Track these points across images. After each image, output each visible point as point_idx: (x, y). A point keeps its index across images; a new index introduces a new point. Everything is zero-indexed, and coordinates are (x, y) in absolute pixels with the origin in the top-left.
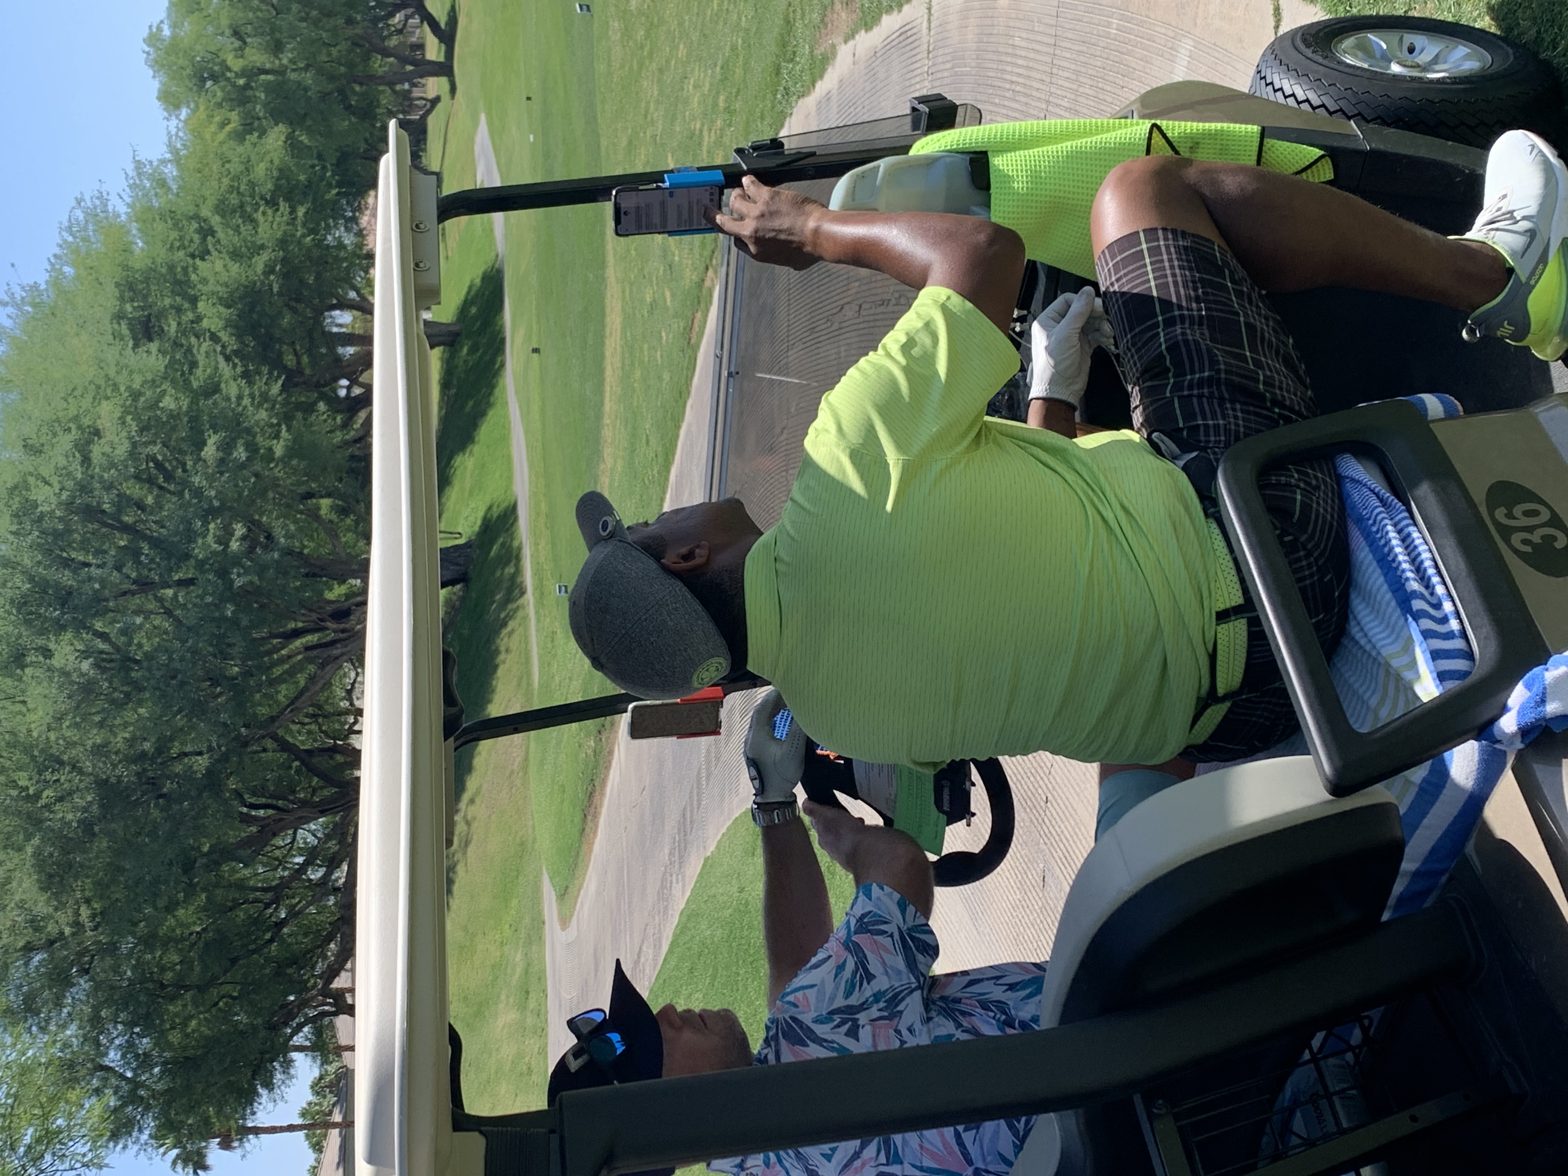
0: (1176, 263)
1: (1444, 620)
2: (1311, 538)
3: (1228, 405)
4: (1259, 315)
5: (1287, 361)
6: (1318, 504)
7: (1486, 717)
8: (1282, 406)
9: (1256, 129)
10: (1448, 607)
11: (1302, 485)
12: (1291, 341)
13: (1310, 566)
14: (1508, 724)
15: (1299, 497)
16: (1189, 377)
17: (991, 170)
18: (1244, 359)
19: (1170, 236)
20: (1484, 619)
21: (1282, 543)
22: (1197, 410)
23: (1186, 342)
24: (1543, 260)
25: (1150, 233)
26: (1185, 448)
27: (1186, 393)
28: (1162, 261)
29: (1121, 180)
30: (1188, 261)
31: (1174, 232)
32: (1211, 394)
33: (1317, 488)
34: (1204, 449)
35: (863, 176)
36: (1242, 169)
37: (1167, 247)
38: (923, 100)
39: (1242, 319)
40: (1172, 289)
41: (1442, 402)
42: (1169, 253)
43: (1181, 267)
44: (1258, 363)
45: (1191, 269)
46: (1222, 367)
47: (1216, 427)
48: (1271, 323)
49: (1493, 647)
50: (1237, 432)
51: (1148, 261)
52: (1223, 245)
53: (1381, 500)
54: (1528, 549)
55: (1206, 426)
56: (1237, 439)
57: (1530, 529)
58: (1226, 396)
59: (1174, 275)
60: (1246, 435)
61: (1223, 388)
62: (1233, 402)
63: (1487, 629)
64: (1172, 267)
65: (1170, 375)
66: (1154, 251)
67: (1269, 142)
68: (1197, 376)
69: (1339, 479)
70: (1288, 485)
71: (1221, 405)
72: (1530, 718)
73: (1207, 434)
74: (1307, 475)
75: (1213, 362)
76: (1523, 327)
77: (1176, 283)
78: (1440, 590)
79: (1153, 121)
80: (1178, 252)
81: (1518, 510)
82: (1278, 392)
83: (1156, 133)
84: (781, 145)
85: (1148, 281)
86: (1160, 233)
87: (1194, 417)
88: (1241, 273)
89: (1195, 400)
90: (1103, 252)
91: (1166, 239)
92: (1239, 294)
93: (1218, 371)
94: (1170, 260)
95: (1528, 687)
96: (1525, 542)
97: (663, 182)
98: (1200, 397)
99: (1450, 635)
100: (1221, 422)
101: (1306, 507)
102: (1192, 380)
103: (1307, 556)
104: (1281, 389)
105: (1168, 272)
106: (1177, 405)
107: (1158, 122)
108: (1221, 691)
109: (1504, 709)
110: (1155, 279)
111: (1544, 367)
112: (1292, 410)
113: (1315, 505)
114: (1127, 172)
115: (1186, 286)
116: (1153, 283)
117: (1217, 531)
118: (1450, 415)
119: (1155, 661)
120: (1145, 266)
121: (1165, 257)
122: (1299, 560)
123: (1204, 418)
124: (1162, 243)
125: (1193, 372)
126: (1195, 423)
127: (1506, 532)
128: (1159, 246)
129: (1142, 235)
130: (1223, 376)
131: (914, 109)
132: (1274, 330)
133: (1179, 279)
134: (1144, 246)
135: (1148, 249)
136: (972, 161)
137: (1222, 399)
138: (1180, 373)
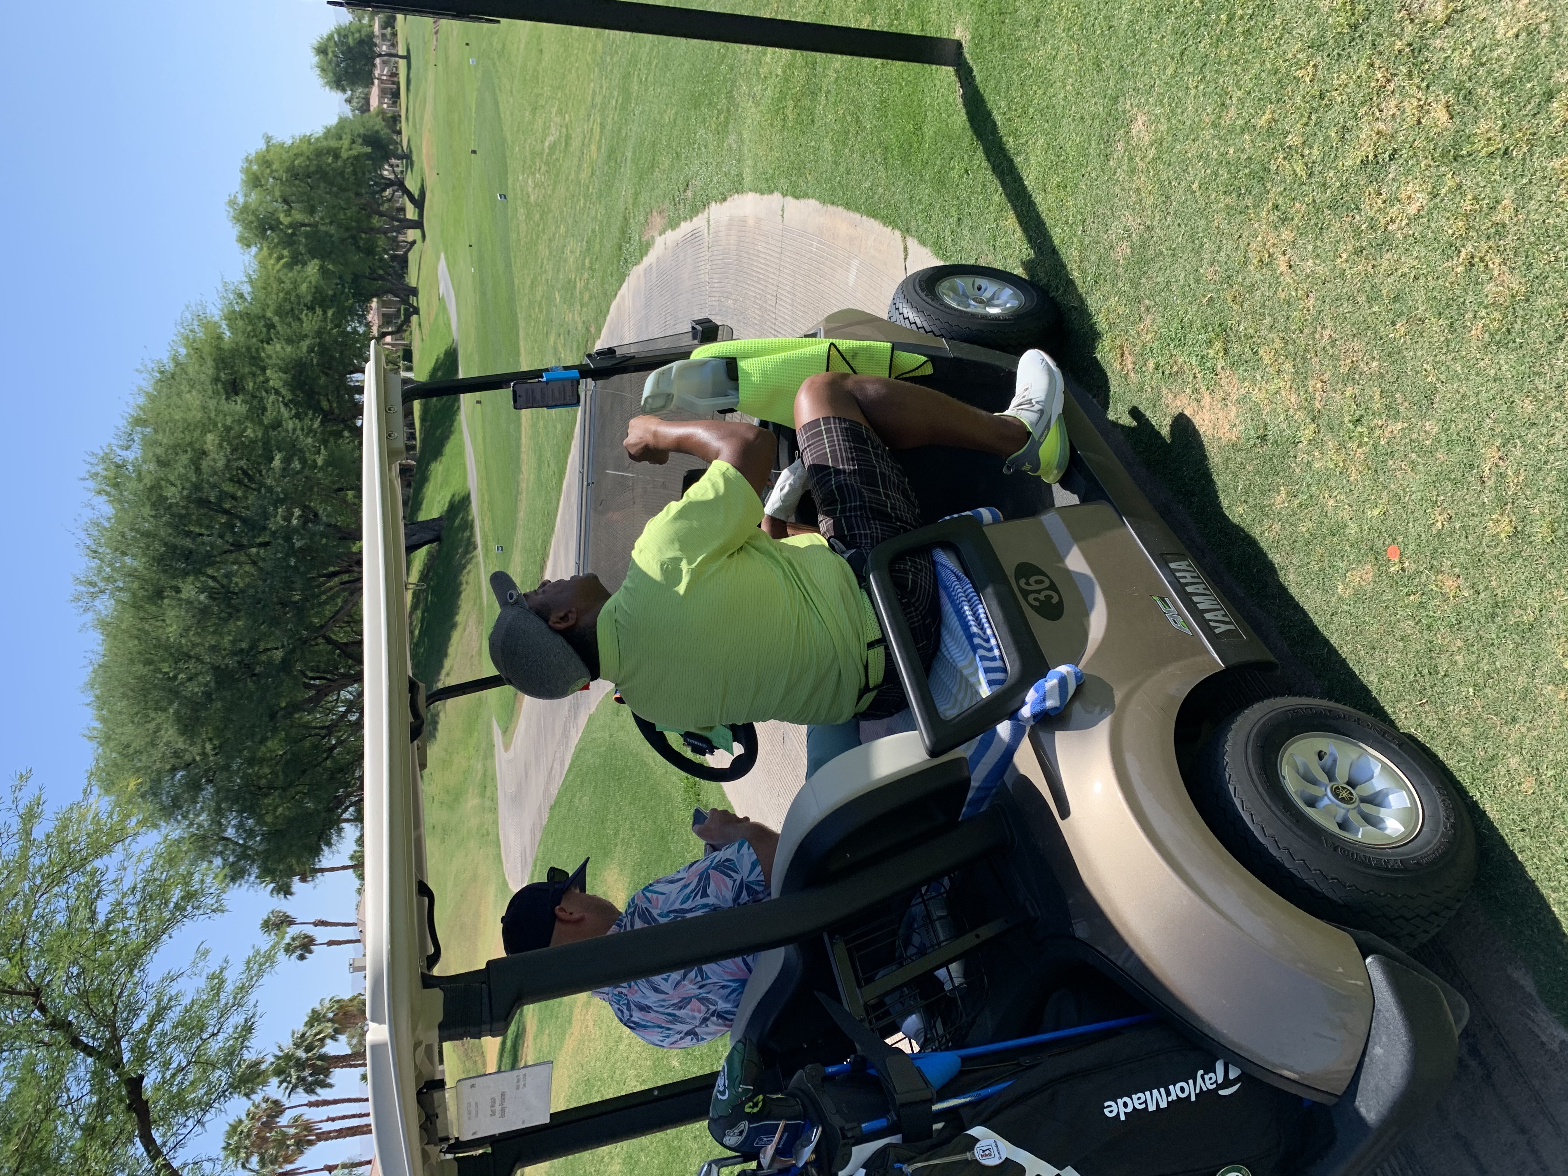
0: (840, 437)
1: (991, 650)
2: (917, 600)
3: (872, 522)
4: (888, 466)
6: (922, 579)
7: (1013, 708)
8: (901, 521)
9: (889, 345)
10: (993, 642)
11: (913, 569)
12: (906, 479)
14: (1026, 712)
15: (911, 576)
16: (849, 505)
17: (739, 370)
18: (879, 493)
19: (837, 422)
20: (1012, 649)
22: (854, 525)
23: (847, 486)
24: (1048, 427)
25: (826, 419)
26: (848, 547)
27: (848, 515)
28: (833, 436)
29: (810, 387)
30: (847, 436)
31: (839, 419)
32: (862, 514)
33: (921, 570)
35: (663, 373)
37: (836, 428)
38: (698, 322)
39: (878, 470)
40: (839, 452)
41: (991, 512)
42: (836, 431)
43: (843, 440)
44: (887, 496)
45: (849, 441)
46: (867, 499)
47: (866, 535)
48: (895, 470)
49: (1017, 665)
51: (825, 436)
53: (957, 576)
54: (1037, 604)
55: (860, 534)
57: (1038, 592)
58: (870, 516)
59: (841, 444)
61: (868, 511)
63: (1015, 655)
64: (838, 439)
65: (839, 504)
66: (828, 430)
67: (897, 353)
68: (854, 505)
69: (934, 563)
70: (905, 570)
71: (868, 521)
72: (1038, 709)
73: (860, 539)
74: (915, 562)
75: (863, 498)
76: (1036, 466)
77: (842, 449)
78: (989, 632)
79: (831, 341)
80: (841, 431)
81: (1032, 580)
82: (899, 512)
83: (832, 348)
84: (615, 352)
85: (826, 447)
86: (832, 419)
87: (853, 529)
88: (878, 441)
89: (853, 519)
90: (801, 429)
91: (835, 423)
92: (876, 455)
93: (866, 503)
94: (837, 435)
95: (1037, 691)
96: (1036, 599)
97: (542, 377)
98: (856, 516)
99: (994, 659)
100: (868, 532)
101: (914, 582)
102: (851, 506)
103: (915, 611)
104: (901, 510)
105: (837, 442)
106: (843, 522)
107: (834, 341)
108: (871, 686)
109: (1023, 703)
110: (830, 446)
111: (1049, 486)
113: (920, 581)
114: (813, 383)
115: (848, 451)
116: (829, 449)
117: (866, 597)
118: (996, 520)
119: (835, 672)
120: (823, 439)
121: (834, 433)
122: (911, 612)
123: (859, 529)
124: (833, 426)
125: (851, 502)
126: (854, 533)
127: (1025, 594)
128: (831, 427)
129: (821, 421)
130: (868, 505)
131: (693, 328)
132: (896, 474)
133: (844, 446)
134: (823, 427)
135: (825, 429)
136: (727, 363)
137: (868, 519)
138: (843, 502)
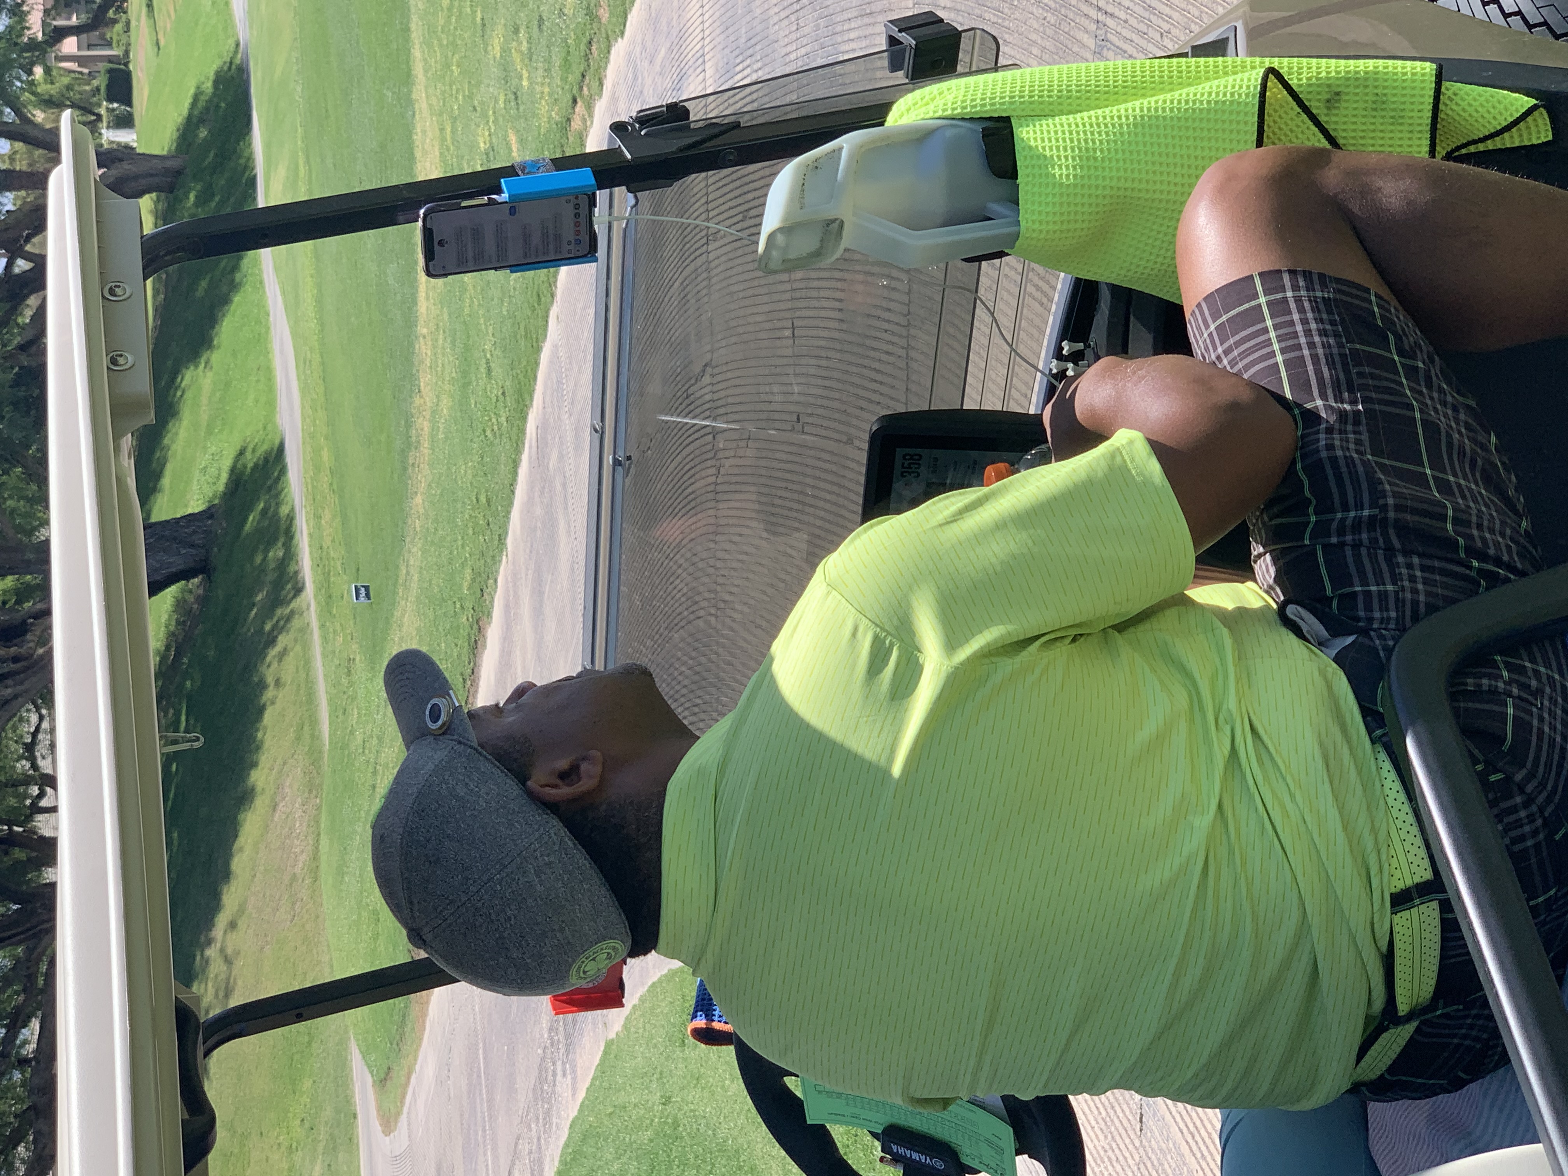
0: (1313, 326)
2: (1532, 775)
3: (1400, 559)
4: (1444, 404)
5: (1490, 479)
6: (1541, 719)
8: (1482, 556)
9: (1429, 68)
11: (1515, 691)
12: (1493, 439)
13: (1531, 818)
15: (1510, 711)
16: (1339, 515)
17: (1017, 148)
18: (1422, 481)
19: (1302, 283)
21: (1486, 786)
22: (1352, 569)
23: (1334, 460)
25: (1271, 278)
26: (1336, 628)
27: (1334, 540)
28: (1292, 323)
29: (1222, 191)
30: (1333, 323)
31: (1307, 275)
32: (1373, 541)
33: (1539, 692)
34: (1364, 632)
35: (816, 166)
36: (1409, 167)
37: (1298, 300)
38: (906, 25)
39: (1418, 415)
40: (1310, 368)
42: (1301, 310)
43: (1322, 333)
44: (1445, 487)
45: (1336, 335)
46: (1390, 501)
47: (1383, 596)
48: (1462, 416)
50: (1415, 603)
51: (1269, 323)
52: (1385, 293)
55: (1368, 594)
56: (1416, 618)
58: (1397, 544)
59: (1311, 345)
60: (1432, 609)
61: (1391, 531)
62: (1406, 553)
64: (1308, 333)
65: (1311, 510)
66: (1279, 308)
67: (1450, 87)
68: (1352, 514)
70: (1493, 691)
71: (1389, 560)
73: (1369, 608)
74: (1522, 670)
75: (1377, 494)
77: (1315, 358)
79: (1268, 62)
80: (1316, 309)
82: (1475, 532)
83: (1272, 81)
84: (687, 112)
85: (1272, 354)
86: (1286, 278)
87: (1348, 580)
88: (1414, 335)
89: (1348, 551)
90: (1199, 306)
91: (1295, 288)
92: (1412, 372)
93: (1384, 508)
94: (1304, 322)
97: (499, 191)
98: (1356, 546)
100: (1390, 588)
101: (1521, 725)
102: (1343, 520)
103: (1526, 805)
104: (1480, 527)
105: (1303, 340)
106: (1321, 559)
107: (1275, 63)
108: (1403, 1007)
110: (1283, 351)
112: (1498, 562)
113: (1535, 722)
114: (1230, 177)
115: (1331, 364)
116: (1279, 358)
117: (1387, 765)
119: (1301, 969)
120: (1266, 331)
121: (1296, 317)
122: (1514, 809)
123: (1365, 583)
124: (1289, 294)
125: (1346, 508)
126: (1348, 590)
128: (1285, 299)
129: (1258, 281)
130: (1391, 515)
131: (893, 41)
132: (1468, 427)
133: (1320, 351)
134: (1262, 300)
135: (1269, 303)
136: (987, 134)
137: (1390, 551)
138: (1325, 507)
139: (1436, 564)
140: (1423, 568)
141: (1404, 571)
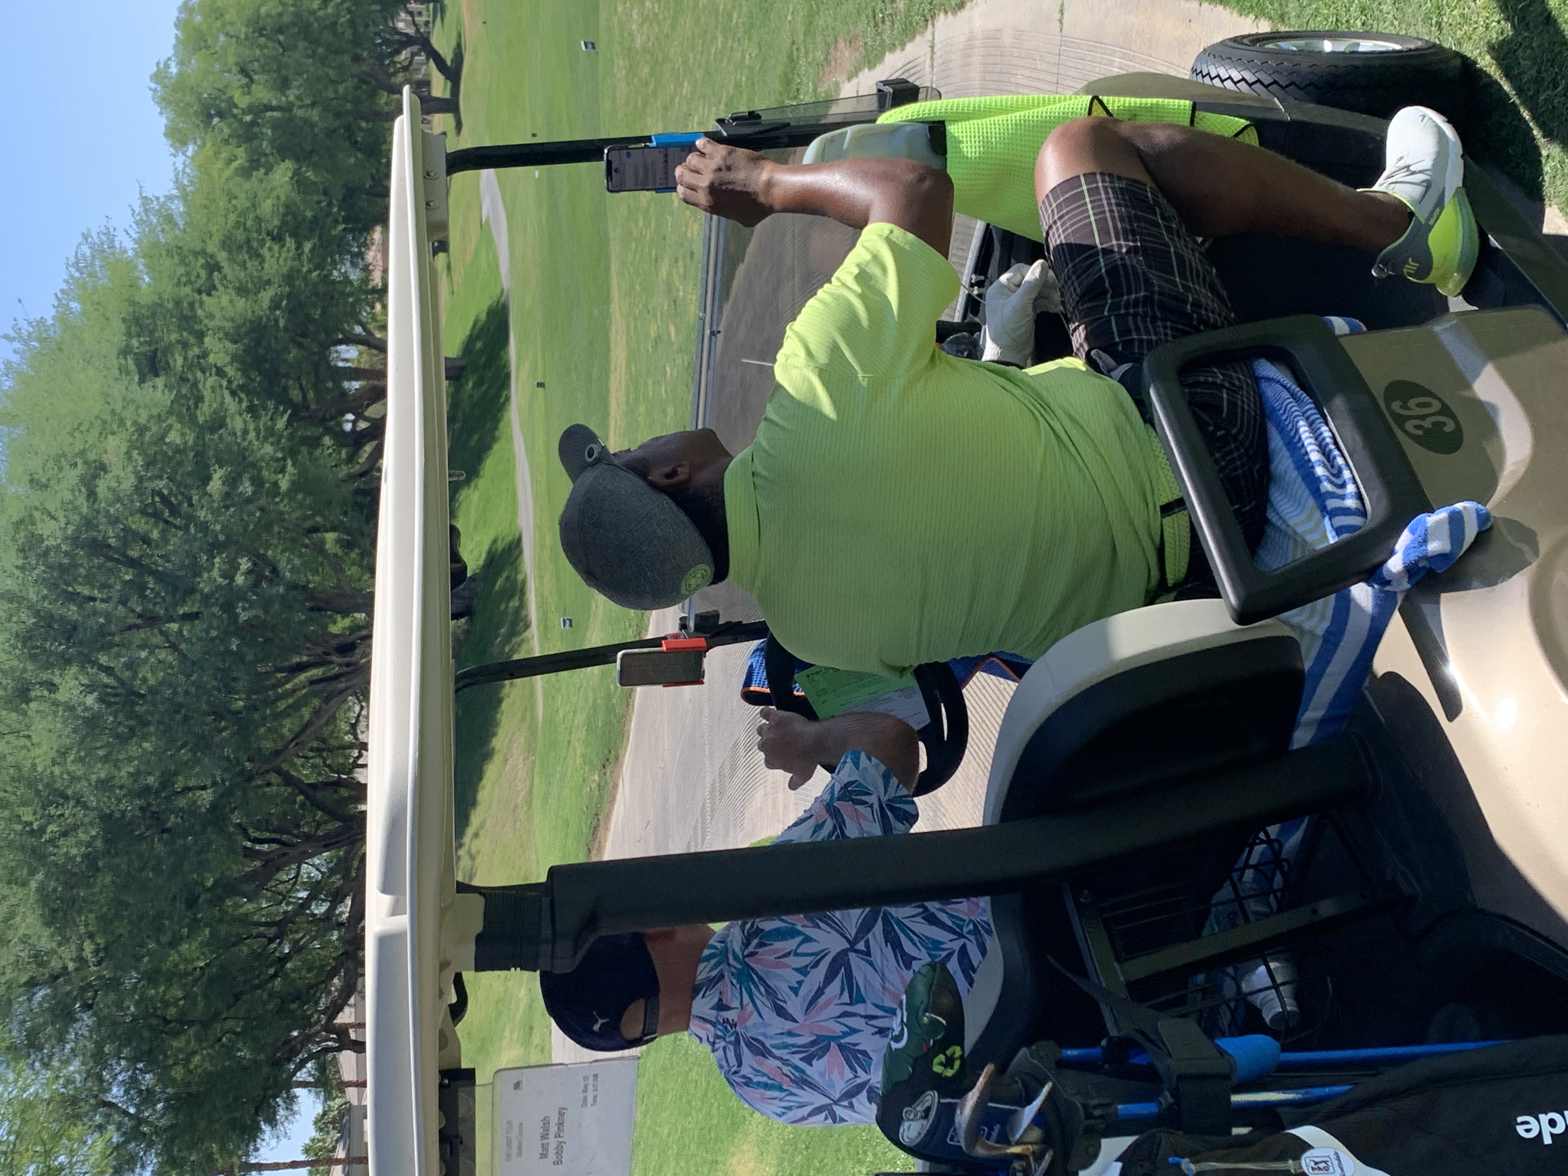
0: (1113, 201)
1: (1343, 486)
3: (1160, 323)
4: (1187, 246)
5: (1214, 289)
6: (1242, 402)
7: (1376, 560)
8: (1207, 325)
9: (1189, 103)
10: (1346, 474)
11: (1227, 385)
13: (1240, 457)
14: (1395, 564)
15: (1225, 396)
16: (1125, 298)
17: (948, 136)
18: (1174, 283)
19: (1107, 179)
20: (1377, 483)
22: (1132, 327)
23: (1124, 266)
24: (1440, 205)
25: (1090, 176)
26: (1120, 361)
27: (1123, 311)
28: (1101, 200)
29: (1061, 135)
30: (1125, 200)
31: (1111, 175)
32: (1145, 313)
33: (1240, 387)
35: (832, 139)
37: (1105, 188)
38: (888, 83)
39: (1172, 250)
40: (1110, 223)
42: (1107, 193)
43: (1118, 205)
44: (1187, 288)
45: (1126, 206)
46: (1156, 289)
48: (1197, 255)
49: (1384, 504)
51: (1088, 200)
52: (1154, 186)
53: (1293, 395)
54: (1420, 433)
55: (1141, 341)
57: (1423, 417)
58: (1158, 314)
59: (1111, 211)
61: (1155, 307)
62: (1164, 321)
63: (1380, 491)
64: (1110, 204)
65: (1109, 296)
66: (1093, 192)
67: (1201, 113)
68: (1134, 296)
69: (1257, 380)
70: (1212, 384)
71: (1153, 323)
72: (1413, 557)
73: (1140, 348)
74: (1230, 376)
75: (1148, 286)
76: (1426, 264)
77: (1113, 218)
78: (1340, 461)
79: (1095, 96)
80: (1115, 193)
81: (1412, 403)
82: (1204, 313)
83: (1096, 104)
84: (759, 116)
85: (1089, 217)
86: (1099, 177)
87: (1129, 332)
88: (1171, 211)
89: (1130, 318)
90: (1046, 196)
91: (1103, 181)
92: (1169, 230)
93: (1152, 292)
94: (1108, 199)
95: (1413, 532)
96: (1417, 427)
97: (651, 142)
98: (1135, 315)
100: (1153, 337)
101: (1232, 404)
102: (1128, 300)
104: (1207, 310)
105: (1107, 208)
106: (1113, 323)
107: (1099, 96)
108: (1171, 581)
109: (1392, 553)
110: (1095, 214)
113: (1239, 403)
114: (1066, 129)
115: (1122, 221)
116: (1092, 219)
120: (1086, 204)
121: (1103, 196)
122: (1231, 452)
123: (1138, 333)
124: (1100, 184)
125: (1129, 293)
126: (1129, 338)
127: (1401, 420)
128: (1097, 187)
129: (1082, 179)
130: (1156, 296)
131: (880, 90)
132: (1200, 260)
133: (1116, 214)
134: (1085, 188)
135: (1088, 190)
136: (930, 129)
137: (1154, 319)
138: (1117, 294)
139: (1180, 327)
140: (1172, 329)
141: (1162, 330)
